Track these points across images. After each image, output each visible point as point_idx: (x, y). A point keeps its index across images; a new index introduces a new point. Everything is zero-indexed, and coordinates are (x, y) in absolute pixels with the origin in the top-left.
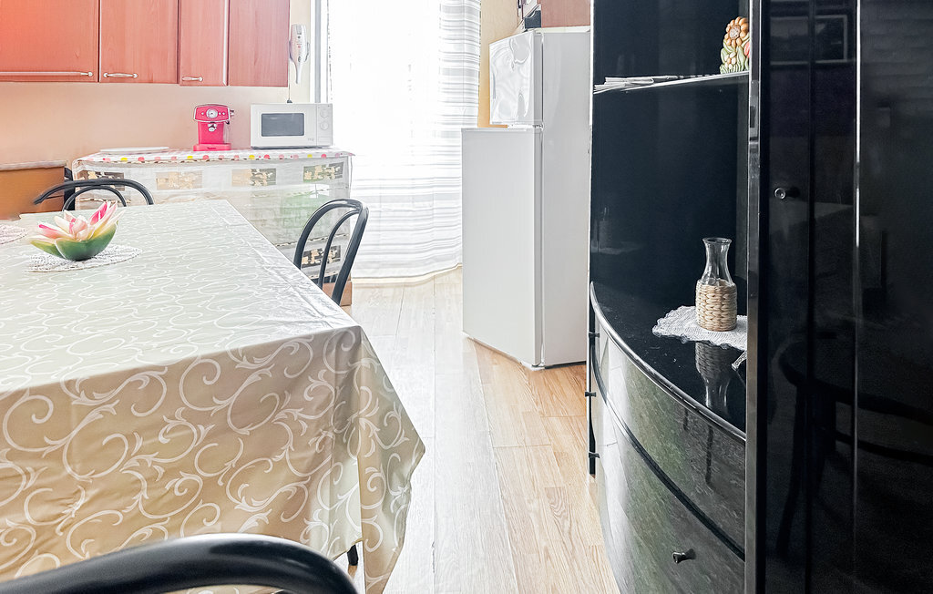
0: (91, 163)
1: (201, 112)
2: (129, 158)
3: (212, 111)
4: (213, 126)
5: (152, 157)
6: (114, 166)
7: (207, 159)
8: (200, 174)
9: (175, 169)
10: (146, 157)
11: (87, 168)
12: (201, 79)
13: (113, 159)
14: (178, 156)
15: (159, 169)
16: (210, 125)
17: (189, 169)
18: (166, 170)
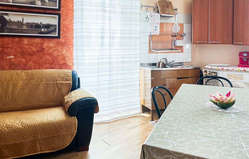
0: (208, 69)
1: (241, 54)
2: (219, 68)
3: (245, 54)
4: (245, 59)
5: (227, 68)
6: (214, 70)
7: (245, 70)
8: (242, 75)
9: (234, 73)
10: (224, 68)
11: (207, 70)
12: (241, 43)
13: (214, 68)
14: (235, 69)
15: (228, 72)
16: (244, 58)
17: (238, 73)
18: (231, 73)
